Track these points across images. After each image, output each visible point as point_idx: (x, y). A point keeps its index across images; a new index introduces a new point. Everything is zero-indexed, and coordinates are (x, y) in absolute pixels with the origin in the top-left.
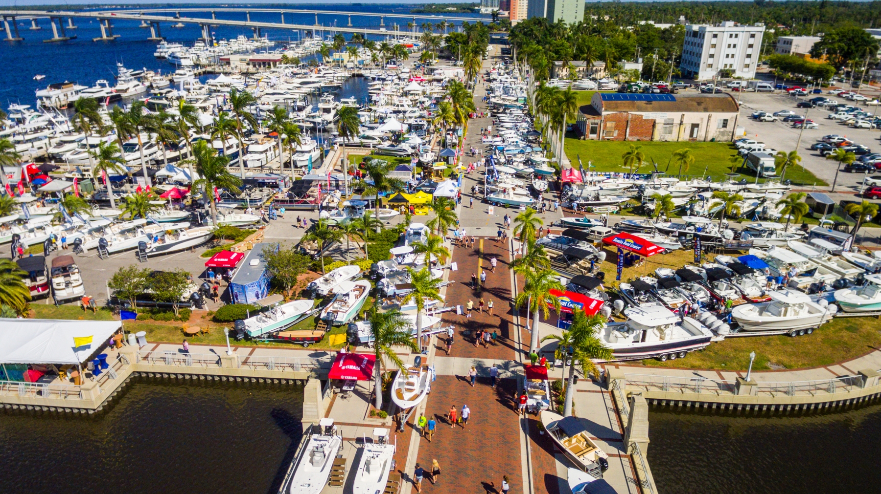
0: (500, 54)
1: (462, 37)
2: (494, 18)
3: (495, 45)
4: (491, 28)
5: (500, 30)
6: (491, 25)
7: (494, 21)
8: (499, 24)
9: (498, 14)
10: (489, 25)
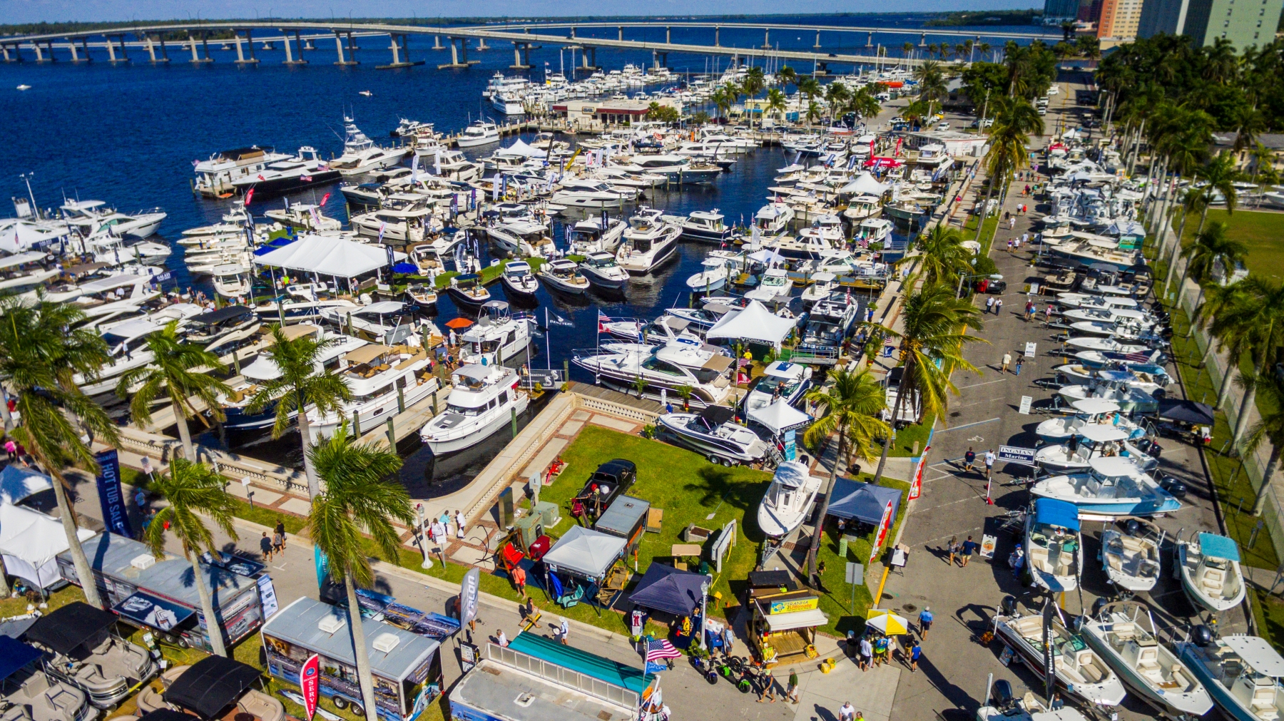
0: (1072, 104)
1: (999, 71)
2: (1066, 35)
3: (1064, 85)
4: (1058, 52)
5: (1075, 55)
6: (1061, 45)
7: (1066, 39)
8: (1075, 44)
9: (1075, 27)
10: (1055, 46)
